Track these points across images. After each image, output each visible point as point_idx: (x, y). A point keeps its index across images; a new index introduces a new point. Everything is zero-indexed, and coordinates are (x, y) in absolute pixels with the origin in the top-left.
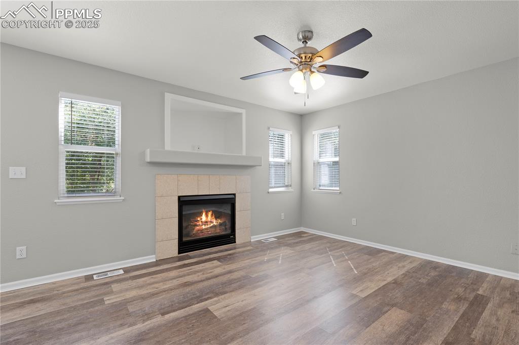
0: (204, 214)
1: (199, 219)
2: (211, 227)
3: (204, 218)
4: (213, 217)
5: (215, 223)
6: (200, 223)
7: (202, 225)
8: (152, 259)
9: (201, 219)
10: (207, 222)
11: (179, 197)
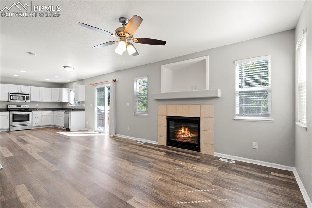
0: (183, 129)
1: (180, 131)
2: (187, 137)
3: (183, 131)
4: (189, 132)
5: (190, 135)
6: (181, 134)
7: (182, 135)
8: (156, 143)
9: (181, 131)
10: (184, 133)
11: (167, 116)
